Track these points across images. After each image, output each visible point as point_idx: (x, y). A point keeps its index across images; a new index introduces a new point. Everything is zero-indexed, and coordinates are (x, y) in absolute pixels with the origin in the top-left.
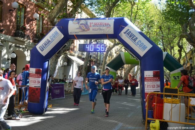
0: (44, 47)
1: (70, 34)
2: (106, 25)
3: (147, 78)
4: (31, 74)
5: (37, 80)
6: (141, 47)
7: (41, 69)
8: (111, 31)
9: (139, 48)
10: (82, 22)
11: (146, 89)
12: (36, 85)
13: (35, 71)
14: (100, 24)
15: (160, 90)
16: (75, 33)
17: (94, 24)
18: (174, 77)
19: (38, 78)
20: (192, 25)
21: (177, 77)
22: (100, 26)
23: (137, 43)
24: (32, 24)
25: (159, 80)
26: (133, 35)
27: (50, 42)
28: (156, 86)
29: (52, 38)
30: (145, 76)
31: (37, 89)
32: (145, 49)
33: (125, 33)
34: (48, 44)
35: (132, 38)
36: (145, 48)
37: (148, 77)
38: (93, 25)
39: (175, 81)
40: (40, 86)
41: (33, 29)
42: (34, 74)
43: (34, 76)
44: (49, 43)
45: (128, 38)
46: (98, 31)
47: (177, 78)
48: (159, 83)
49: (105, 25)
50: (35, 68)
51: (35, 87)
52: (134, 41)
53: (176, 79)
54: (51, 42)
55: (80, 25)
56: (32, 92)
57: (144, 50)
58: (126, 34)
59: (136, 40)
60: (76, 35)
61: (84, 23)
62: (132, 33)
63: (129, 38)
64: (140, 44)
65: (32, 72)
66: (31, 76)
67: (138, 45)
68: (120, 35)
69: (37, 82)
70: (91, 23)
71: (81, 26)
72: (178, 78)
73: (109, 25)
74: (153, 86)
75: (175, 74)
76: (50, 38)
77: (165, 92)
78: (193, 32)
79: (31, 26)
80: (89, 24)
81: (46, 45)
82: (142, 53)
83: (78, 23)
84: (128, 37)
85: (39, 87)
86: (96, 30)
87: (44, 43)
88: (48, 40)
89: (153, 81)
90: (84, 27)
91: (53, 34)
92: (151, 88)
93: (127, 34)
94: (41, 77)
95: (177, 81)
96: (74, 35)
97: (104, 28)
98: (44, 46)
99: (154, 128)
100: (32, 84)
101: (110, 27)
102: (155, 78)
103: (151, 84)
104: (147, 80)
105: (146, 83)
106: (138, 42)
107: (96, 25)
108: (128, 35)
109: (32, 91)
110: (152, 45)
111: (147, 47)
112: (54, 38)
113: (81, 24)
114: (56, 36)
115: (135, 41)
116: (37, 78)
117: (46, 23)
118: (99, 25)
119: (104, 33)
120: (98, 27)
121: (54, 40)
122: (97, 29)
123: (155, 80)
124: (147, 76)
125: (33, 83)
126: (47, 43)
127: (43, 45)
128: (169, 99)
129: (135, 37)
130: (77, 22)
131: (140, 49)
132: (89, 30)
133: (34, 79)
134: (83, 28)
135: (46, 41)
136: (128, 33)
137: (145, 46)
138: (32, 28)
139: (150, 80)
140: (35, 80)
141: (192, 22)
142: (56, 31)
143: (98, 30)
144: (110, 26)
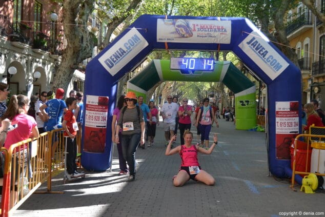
0: (115, 62)
1: (158, 41)
2: (219, 29)
3: (280, 113)
4: (89, 106)
5: (100, 116)
6: (272, 65)
7: (108, 97)
8: (226, 39)
9: (269, 66)
10: (180, 22)
11: (278, 129)
12: (99, 123)
13: (98, 101)
14: (209, 27)
15: (298, 130)
16: (168, 39)
17: (199, 27)
18: (241, 102)
19: (103, 113)
20: (280, 20)
21: (246, 101)
22: (210, 30)
23: (267, 60)
24: (7, 7)
25: (297, 115)
26: (261, 46)
27: (125, 52)
28: (293, 125)
29: (128, 46)
30: (277, 109)
31: (101, 130)
32: (279, 69)
33: (248, 43)
34: (121, 56)
35: (261, 51)
36: (278, 67)
37: (282, 110)
38: (198, 29)
39: (242, 108)
40: (106, 125)
41: (9, 14)
42: (96, 106)
43: (96, 109)
44: (123, 54)
45: (253, 52)
46: (206, 38)
47: (246, 103)
48: (297, 119)
49: (217, 30)
50: (98, 95)
51: (97, 126)
52: (262, 56)
53: (245, 105)
54: (127, 53)
55: (177, 28)
56: (92, 135)
57: (277, 71)
58: (250, 45)
59: (265, 55)
60: (168, 43)
61: (183, 24)
62: (259, 44)
63: (255, 52)
64: (271, 60)
65: (92, 102)
66: (89, 109)
67: (269, 63)
68: (240, 46)
69: (101, 119)
70: (194, 25)
71: (179, 29)
72: (248, 104)
73: (223, 30)
74: (290, 125)
75: (242, 97)
76: (125, 45)
77: (311, 134)
78: (282, 33)
79: (6, 9)
80: (191, 26)
81: (117, 57)
82: (273, 75)
83: (174, 24)
84: (253, 50)
85: (105, 127)
86: (203, 37)
87: (114, 55)
88: (120, 49)
89: (290, 117)
90: (184, 31)
91: (130, 40)
92: (286, 127)
93: (252, 45)
94: (107, 110)
95: (246, 108)
96: (164, 43)
97: (216, 34)
98: (115, 59)
99: (309, 185)
100: (92, 123)
101: (225, 33)
102: (293, 113)
103: (286, 121)
104: (279, 115)
105: (278, 119)
106: (268, 58)
107: (202, 28)
108: (254, 47)
109: (93, 133)
110: (289, 63)
111: (281, 66)
112: (132, 47)
113: (179, 26)
114: (135, 44)
115: (264, 57)
116: (101, 113)
117: (27, 5)
118: (208, 29)
119: (215, 42)
120: (206, 33)
121: (131, 50)
122: (204, 35)
123: (292, 115)
124: (280, 109)
125: (94, 121)
126: (120, 54)
127: (113, 57)
128: (322, 144)
129: (264, 51)
130: (171, 21)
131: (272, 68)
132: (191, 35)
133: (96, 114)
134: (181, 32)
135: (117, 51)
136: (254, 43)
137: (279, 64)
138: (7, 14)
139: (285, 116)
140: (98, 115)
141: (280, 15)
142: (135, 35)
143: (206, 36)
144: (225, 31)
